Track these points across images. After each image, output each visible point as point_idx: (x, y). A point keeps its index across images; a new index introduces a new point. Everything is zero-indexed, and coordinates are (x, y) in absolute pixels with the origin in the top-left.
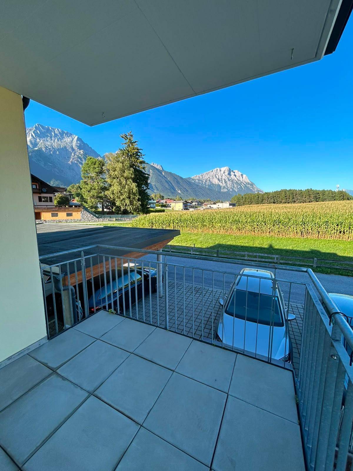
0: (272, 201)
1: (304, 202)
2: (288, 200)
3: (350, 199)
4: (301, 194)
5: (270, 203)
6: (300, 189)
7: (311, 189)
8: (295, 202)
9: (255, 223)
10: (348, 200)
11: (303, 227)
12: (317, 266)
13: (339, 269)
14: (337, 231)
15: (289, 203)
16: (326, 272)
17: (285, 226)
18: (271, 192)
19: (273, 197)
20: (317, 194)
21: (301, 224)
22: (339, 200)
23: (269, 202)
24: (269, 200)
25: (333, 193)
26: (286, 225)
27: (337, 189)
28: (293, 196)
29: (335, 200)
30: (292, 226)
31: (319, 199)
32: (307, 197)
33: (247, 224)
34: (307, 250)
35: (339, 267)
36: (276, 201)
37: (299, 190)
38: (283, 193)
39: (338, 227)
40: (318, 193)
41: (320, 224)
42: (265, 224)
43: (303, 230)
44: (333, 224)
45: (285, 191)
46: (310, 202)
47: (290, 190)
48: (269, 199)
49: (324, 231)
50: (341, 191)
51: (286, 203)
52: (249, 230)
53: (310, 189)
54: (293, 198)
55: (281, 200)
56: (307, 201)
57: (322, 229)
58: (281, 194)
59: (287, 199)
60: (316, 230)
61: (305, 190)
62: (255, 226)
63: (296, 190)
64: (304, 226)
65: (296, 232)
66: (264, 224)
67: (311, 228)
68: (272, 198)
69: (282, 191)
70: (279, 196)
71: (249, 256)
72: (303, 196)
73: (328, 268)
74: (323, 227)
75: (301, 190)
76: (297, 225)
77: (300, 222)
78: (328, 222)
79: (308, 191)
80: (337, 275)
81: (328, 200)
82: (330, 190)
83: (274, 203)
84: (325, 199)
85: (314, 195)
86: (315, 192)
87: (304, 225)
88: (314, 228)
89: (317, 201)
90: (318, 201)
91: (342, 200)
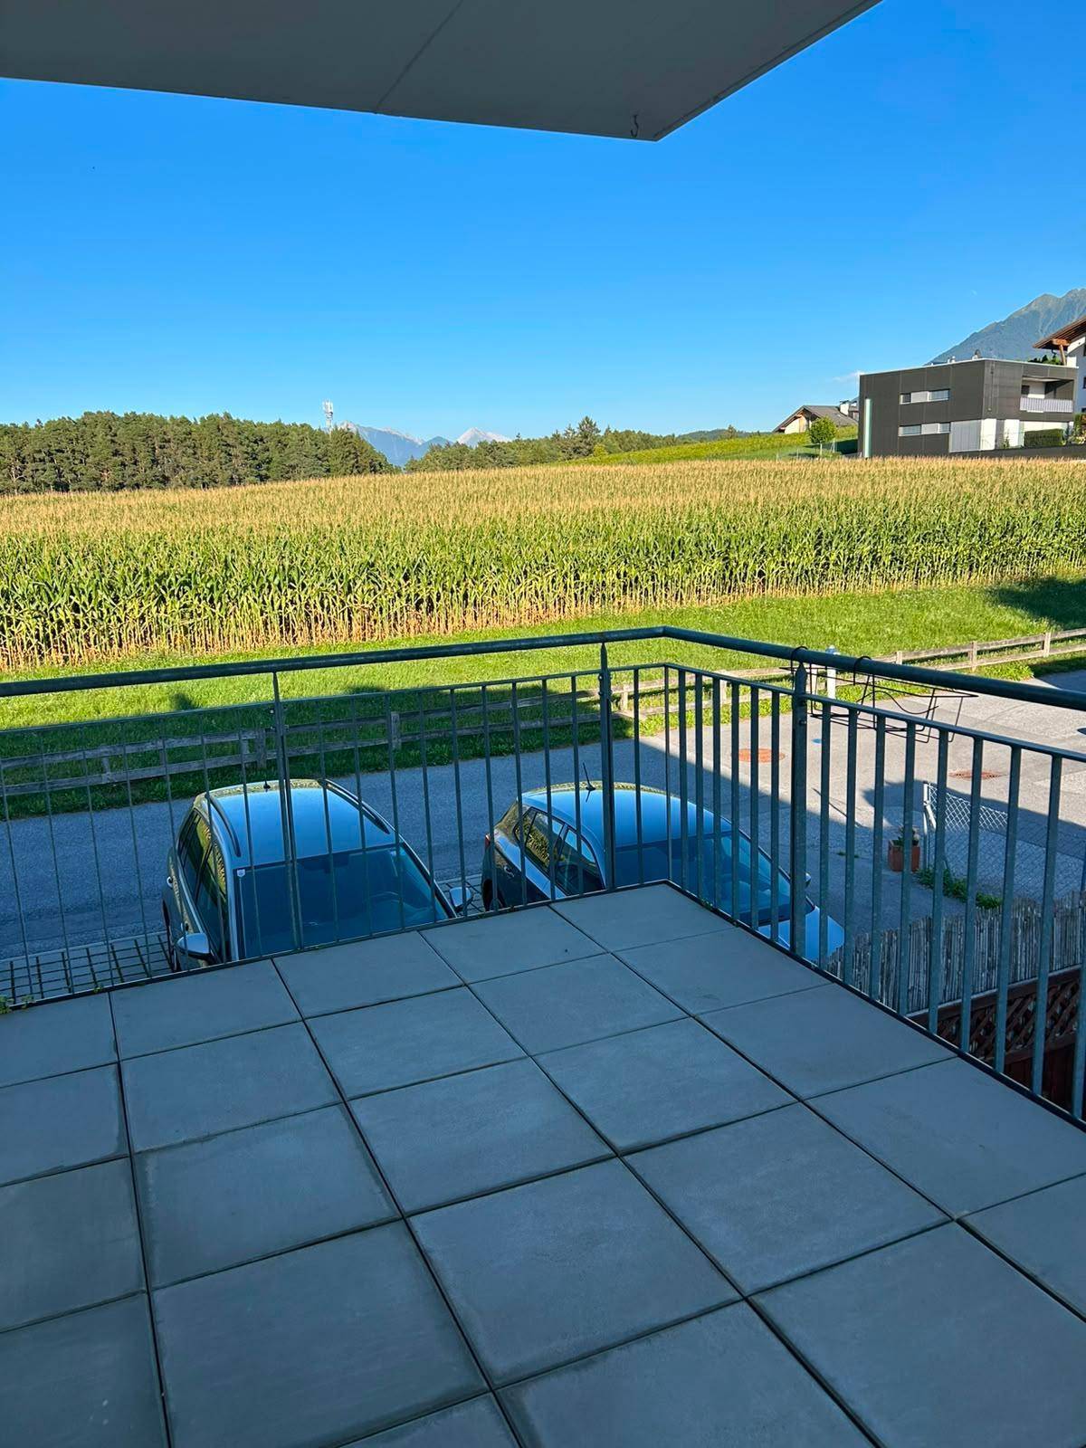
0: (50, 476)
1: (208, 482)
2: (129, 471)
3: (378, 468)
4: (188, 442)
5: (39, 487)
6: (178, 416)
7: (228, 416)
8: (165, 480)
9: (60, 600)
10: (375, 471)
11: (289, 597)
12: (403, 744)
13: (470, 736)
14: (408, 600)
15: (138, 486)
16: (438, 758)
17: (212, 600)
18: (32, 426)
19: (50, 454)
20: (256, 442)
21: (276, 582)
22: (343, 470)
23: (28, 484)
24: (27, 472)
25: (317, 437)
26: (216, 595)
27: (328, 423)
28: (154, 449)
29: (328, 471)
30: (244, 599)
31: (268, 469)
32: (220, 456)
33: (17, 607)
34: (340, 693)
35: (468, 732)
36: (70, 476)
37: (172, 418)
38: (100, 431)
39: (409, 585)
40: (261, 440)
41: (351, 577)
42: (116, 599)
43: (291, 608)
44: (391, 575)
45: (109, 421)
46: (232, 482)
47: (132, 419)
48: (30, 466)
49: (366, 606)
50: (343, 432)
51: (122, 486)
52: (34, 641)
53: (222, 415)
54: (155, 462)
55: (94, 471)
56: (223, 475)
57: (360, 599)
58: (87, 437)
59: (123, 464)
60: (338, 604)
61: (202, 419)
62: (65, 614)
63: (162, 421)
64: (289, 591)
65: (265, 624)
66: (110, 601)
67: (318, 600)
68: (42, 460)
69: (90, 421)
70: (79, 447)
71: (117, 761)
72: (199, 452)
73: (441, 741)
74: (360, 590)
75: (184, 421)
76: (262, 588)
77: (273, 573)
78: (373, 565)
79: (215, 427)
80: (470, 762)
81: (302, 473)
82: (302, 426)
83: (62, 487)
84: (293, 467)
85: (244, 449)
86: (246, 434)
87: (290, 587)
88: (330, 597)
89: (263, 479)
90: (267, 477)
91: (355, 471)
